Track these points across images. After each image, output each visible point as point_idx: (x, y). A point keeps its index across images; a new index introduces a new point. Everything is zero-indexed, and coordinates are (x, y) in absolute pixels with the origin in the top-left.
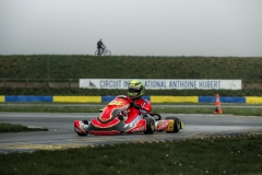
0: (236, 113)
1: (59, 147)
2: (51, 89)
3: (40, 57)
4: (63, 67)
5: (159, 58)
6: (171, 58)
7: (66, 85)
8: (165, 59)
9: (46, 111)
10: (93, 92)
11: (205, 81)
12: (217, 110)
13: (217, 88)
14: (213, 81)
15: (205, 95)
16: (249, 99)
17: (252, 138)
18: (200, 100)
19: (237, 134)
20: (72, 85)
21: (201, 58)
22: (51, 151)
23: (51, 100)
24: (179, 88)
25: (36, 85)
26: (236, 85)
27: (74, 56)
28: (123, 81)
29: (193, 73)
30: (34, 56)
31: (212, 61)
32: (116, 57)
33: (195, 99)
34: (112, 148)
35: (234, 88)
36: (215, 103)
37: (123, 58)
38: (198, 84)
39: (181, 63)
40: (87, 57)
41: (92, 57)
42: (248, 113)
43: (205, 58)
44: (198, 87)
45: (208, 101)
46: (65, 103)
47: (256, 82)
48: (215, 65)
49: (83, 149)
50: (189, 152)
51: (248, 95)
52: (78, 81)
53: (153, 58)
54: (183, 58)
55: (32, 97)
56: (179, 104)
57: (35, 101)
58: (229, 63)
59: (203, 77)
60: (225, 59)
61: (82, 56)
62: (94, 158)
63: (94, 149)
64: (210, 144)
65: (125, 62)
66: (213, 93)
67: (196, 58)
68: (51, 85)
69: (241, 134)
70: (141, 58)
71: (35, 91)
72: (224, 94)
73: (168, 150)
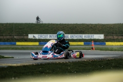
0: (101, 49)
1: (19, 65)
2: (15, 39)
3: (10, 24)
4: (21, 29)
5: (65, 24)
6: (71, 24)
7: (22, 37)
8: (68, 25)
9: (13, 49)
10: (35, 40)
11: (87, 35)
12: (92, 48)
13: (92, 38)
14: (90, 35)
15: (87, 42)
16: (107, 43)
17: (109, 60)
18: (84, 44)
19: (101, 59)
20: (25, 37)
21: (85, 24)
22: (15, 67)
23: (15, 44)
24: (75, 38)
25: (8, 37)
26: (101, 37)
27: (26, 24)
28: (49, 35)
29: (81, 31)
30: (7, 24)
31: (90, 26)
32: (45, 24)
33: (82, 43)
34: (44, 65)
35: (100, 38)
36: (91, 45)
37: (49, 24)
38: (84, 36)
39: (76, 27)
40: (32, 24)
41: (34, 24)
42: (107, 49)
43: (87, 24)
44: (84, 38)
45: (88, 44)
46: (22, 45)
47: (111, 35)
48: (91, 28)
49: (30, 65)
50: (79, 67)
51: (107, 41)
52: (28, 35)
53: (63, 24)
54: (77, 24)
55: (6, 42)
56: (75, 46)
57: (8, 44)
58: (98, 27)
59: (86, 33)
60: (96, 25)
61: (30, 24)
62: (35, 69)
63: (35, 65)
64: (89, 63)
65: (50, 26)
66: (90, 40)
67: (83, 24)
68: (15, 37)
69: (104, 59)
70: (57, 25)
71: (8, 40)
72: (96, 41)
73: (69, 66)
